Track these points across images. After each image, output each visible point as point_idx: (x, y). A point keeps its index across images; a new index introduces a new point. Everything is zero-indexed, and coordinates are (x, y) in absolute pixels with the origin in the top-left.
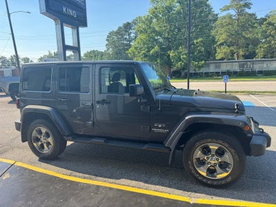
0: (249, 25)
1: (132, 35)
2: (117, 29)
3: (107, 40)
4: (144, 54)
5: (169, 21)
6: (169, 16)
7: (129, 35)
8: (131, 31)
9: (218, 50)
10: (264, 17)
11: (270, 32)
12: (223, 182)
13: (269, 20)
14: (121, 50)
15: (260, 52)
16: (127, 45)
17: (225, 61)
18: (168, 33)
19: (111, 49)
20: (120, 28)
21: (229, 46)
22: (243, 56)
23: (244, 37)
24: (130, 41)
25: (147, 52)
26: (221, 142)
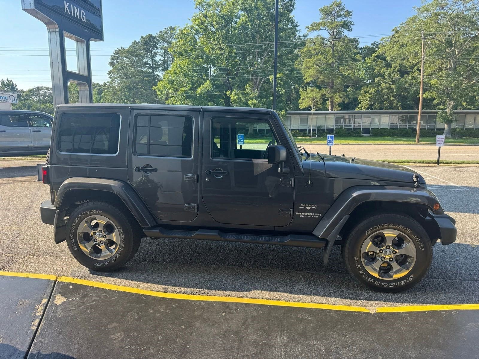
0: (349, 56)
1: (158, 58)
2: (130, 44)
3: (112, 64)
4: (186, 92)
5: (228, 40)
6: (228, 32)
7: (153, 57)
8: (156, 51)
9: (303, 94)
10: (370, 45)
11: (379, 70)
12: (403, 283)
13: (380, 51)
14: (137, 83)
15: (364, 99)
16: (148, 75)
17: (313, 111)
18: (227, 60)
19: (118, 81)
20: (135, 44)
21: (320, 89)
22: (339, 104)
23: (342, 75)
24: (154, 69)
25: (191, 89)
26: (401, 227)
